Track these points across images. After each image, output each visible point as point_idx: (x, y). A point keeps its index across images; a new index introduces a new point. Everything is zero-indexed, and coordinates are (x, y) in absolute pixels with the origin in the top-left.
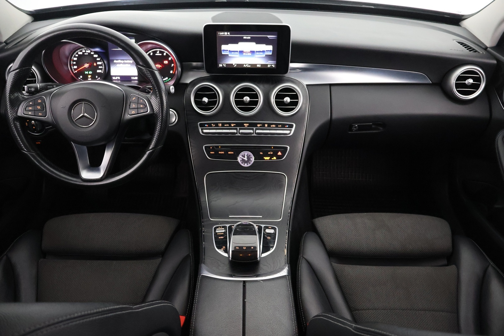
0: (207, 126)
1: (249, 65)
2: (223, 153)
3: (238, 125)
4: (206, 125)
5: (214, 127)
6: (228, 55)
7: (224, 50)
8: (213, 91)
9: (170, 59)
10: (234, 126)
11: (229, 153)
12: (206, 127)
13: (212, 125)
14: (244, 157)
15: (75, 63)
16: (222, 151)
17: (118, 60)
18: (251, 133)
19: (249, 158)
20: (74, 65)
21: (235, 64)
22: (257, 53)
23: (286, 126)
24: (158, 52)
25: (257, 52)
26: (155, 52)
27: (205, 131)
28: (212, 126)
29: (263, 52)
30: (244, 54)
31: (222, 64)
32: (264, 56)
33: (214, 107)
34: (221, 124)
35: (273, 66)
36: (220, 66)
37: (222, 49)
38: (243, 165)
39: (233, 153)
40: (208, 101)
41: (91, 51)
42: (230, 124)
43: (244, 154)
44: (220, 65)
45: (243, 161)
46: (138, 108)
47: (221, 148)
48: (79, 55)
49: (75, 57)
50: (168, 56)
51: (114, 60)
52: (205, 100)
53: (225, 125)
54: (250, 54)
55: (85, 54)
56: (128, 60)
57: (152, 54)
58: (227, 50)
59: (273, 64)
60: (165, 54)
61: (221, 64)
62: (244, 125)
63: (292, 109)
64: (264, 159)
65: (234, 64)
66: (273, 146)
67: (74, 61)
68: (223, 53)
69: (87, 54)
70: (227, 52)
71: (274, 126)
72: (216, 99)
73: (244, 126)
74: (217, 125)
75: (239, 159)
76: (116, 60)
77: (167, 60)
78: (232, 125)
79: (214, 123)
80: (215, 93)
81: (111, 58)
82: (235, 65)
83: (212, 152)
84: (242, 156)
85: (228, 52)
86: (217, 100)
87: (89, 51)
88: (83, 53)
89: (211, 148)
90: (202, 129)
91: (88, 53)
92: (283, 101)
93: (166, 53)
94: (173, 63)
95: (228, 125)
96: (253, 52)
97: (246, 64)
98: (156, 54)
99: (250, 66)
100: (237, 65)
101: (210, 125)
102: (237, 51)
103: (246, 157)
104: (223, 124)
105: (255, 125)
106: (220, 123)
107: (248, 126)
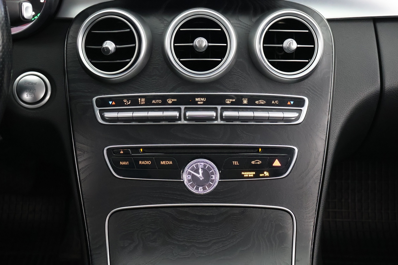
0: (114, 103)
2: (148, 163)
3: (181, 100)
4: (110, 103)
5: (129, 105)
8: (127, 27)
10: (174, 103)
11: (163, 163)
12: (112, 105)
14: (197, 171)
16: (148, 160)
18: (210, 119)
19: (207, 174)
23: (289, 103)
27: (107, 115)
28: (123, 104)
33: (129, 62)
34: (143, 100)
38: (193, 190)
39: (171, 163)
40: (117, 49)
42: (164, 99)
43: (197, 166)
45: (194, 179)
47: (144, 152)
52: (110, 45)
53: (153, 102)
62: (197, 99)
63: (302, 66)
64: (243, 177)
66: (262, 148)
71: (262, 102)
72: (134, 45)
73: (196, 103)
74: (134, 101)
75: (185, 177)
79: (128, 98)
80: (131, 31)
83: (123, 160)
84: (193, 169)
86: (135, 47)
89: (122, 152)
90: (101, 112)
92: (282, 47)
95: (160, 101)
101: (119, 102)
103: (201, 171)
104: (149, 100)
105: (220, 100)
106: (141, 97)
107: (205, 103)
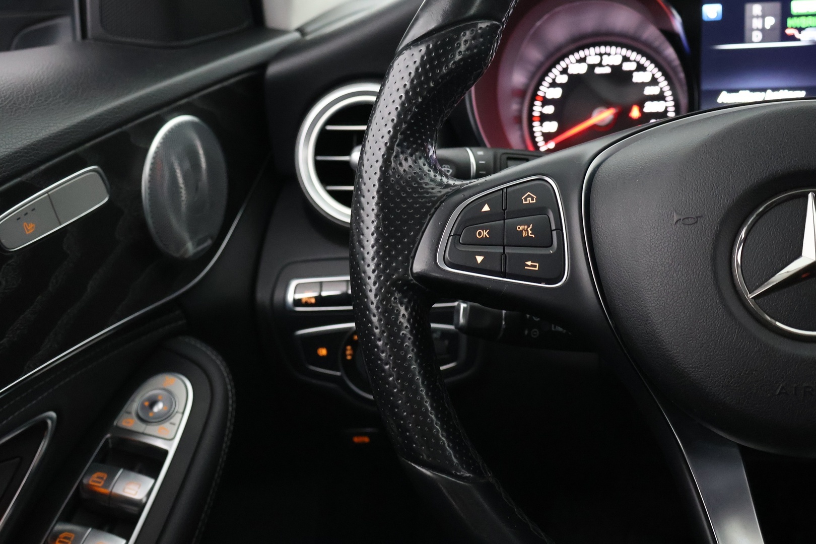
15: (549, 110)
17: (736, 91)
20: (544, 118)
41: (626, 59)
48: (572, 77)
49: (554, 84)
51: (717, 93)
55: (598, 71)
56: (783, 89)
67: (546, 102)
69: (608, 70)
76: (730, 91)
81: (707, 85)
87: (616, 60)
88: (592, 67)
91: (613, 67)
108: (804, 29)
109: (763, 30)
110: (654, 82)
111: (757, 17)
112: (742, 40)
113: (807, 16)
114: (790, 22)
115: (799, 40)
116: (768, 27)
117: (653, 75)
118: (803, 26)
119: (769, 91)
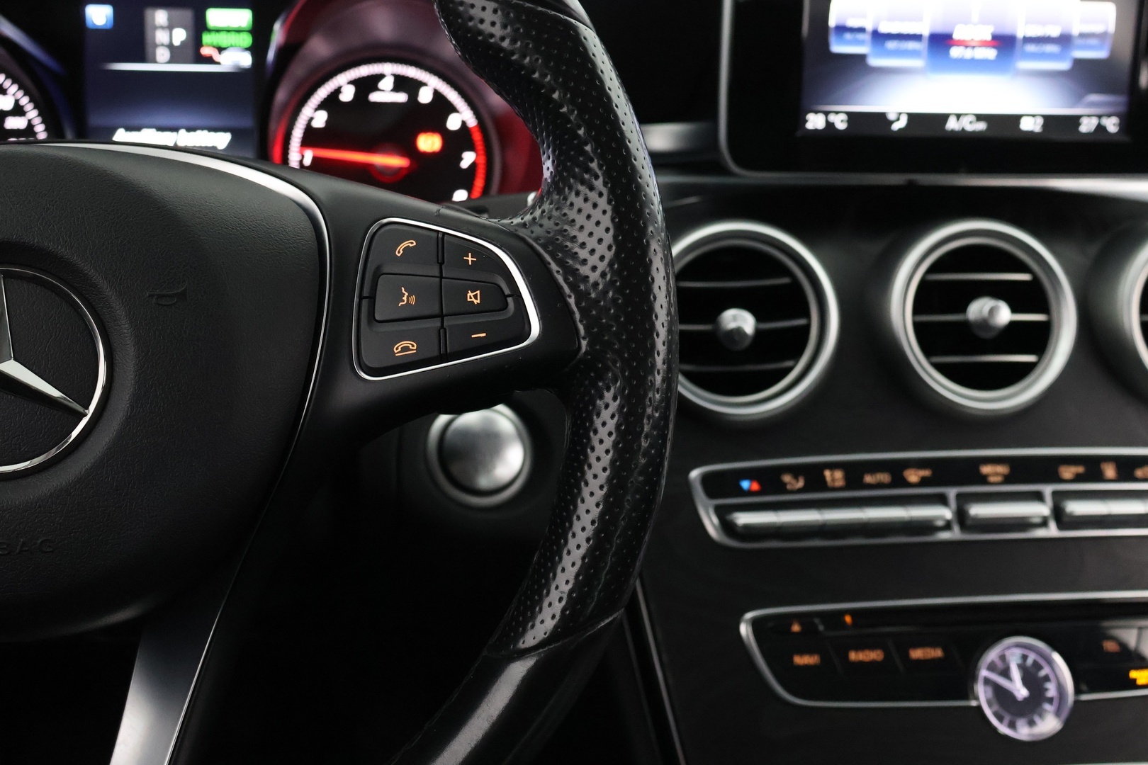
0: (755, 487)
1: (980, 118)
2: (874, 655)
3: (945, 473)
4: (745, 484)
5: (799, 491)
6: (862, 58)
7: (842, 29)
8: (785, 271)
9: (453, 123)
10: (924, 482)
11: (917, 654)
12: (749, 493)
13: (787, 478)
14: (1006, 673)
16: (872, 647)
17: (138, 129)
18: (1026, 524)
19: (1032, 678)
21: (900, 114)
22: (1031, 48)
24: (387, 84)
25: (1028, 40)
26: (366, 85)
27: (743, 519)
28: (782, 489)
29: (1064, 40)
30: (955, 52)
31: (827, 113)
32: (1064, 65)
33: (790, 370)
34: (839, 474)
35: (1112, 125)
36: (809, 126)
37: (832, 22)
38: (1003, 729)
39: (940, 653)
40: (758, 332)
42: (897, 469)
43: (1003, 658)
44: (815, 122)
45: (1002, 696)
46: (441, 316)
47: (855, 625)
50: (442, 107)
51: (113, 131)
52: (740, 320)
53: (868, 479)
54: (991, 54)
56: (202, 129)
57: (348, 95)
58: (862, 30)
59: (1109, 116)
60: (425, 96)
61: (816, 112)
62: (986, 469)
64: (1133, 685)
65: (891, 117)
68: (837, 47)
70: (860, 36)
72: (802, 322)
73: (983, 480)
74: (813, 478)
75: (981, 694)
76: (129, 128)
77: (440, 128)
78: (913, 476)
79: (796, 471)
80: (798, 283)
81: (95, 120)
82: (898, 119)
83: (802, 652)
84: (992, 667)
85: (866, 37)
86: (807, 328)
89: (796, 628)
90: (722, 512)
93: (437, 94)
94: (471, 148)
95: (884, 477)
96: (1004, 43)
97: (958, 116)
98: (375, 97)
99: (981, 126)
100: (912, 117)
101: (770, 481)
102: (917, 37)
103: (1016, 674)
104: (854, 474)
105: (1046, 470)
106: (833, 466)
107: (1008, 480)
108: (225, 49)
109: (170, 46)
110: (18, 111)
111: (162, 28)
112: (142, 58)
113: (228, 31)
114: (207, 38)
115: (219, 63)
116: (177, 43)
117: (17, 102)
118: (224, 45)
119: (182, 132)
